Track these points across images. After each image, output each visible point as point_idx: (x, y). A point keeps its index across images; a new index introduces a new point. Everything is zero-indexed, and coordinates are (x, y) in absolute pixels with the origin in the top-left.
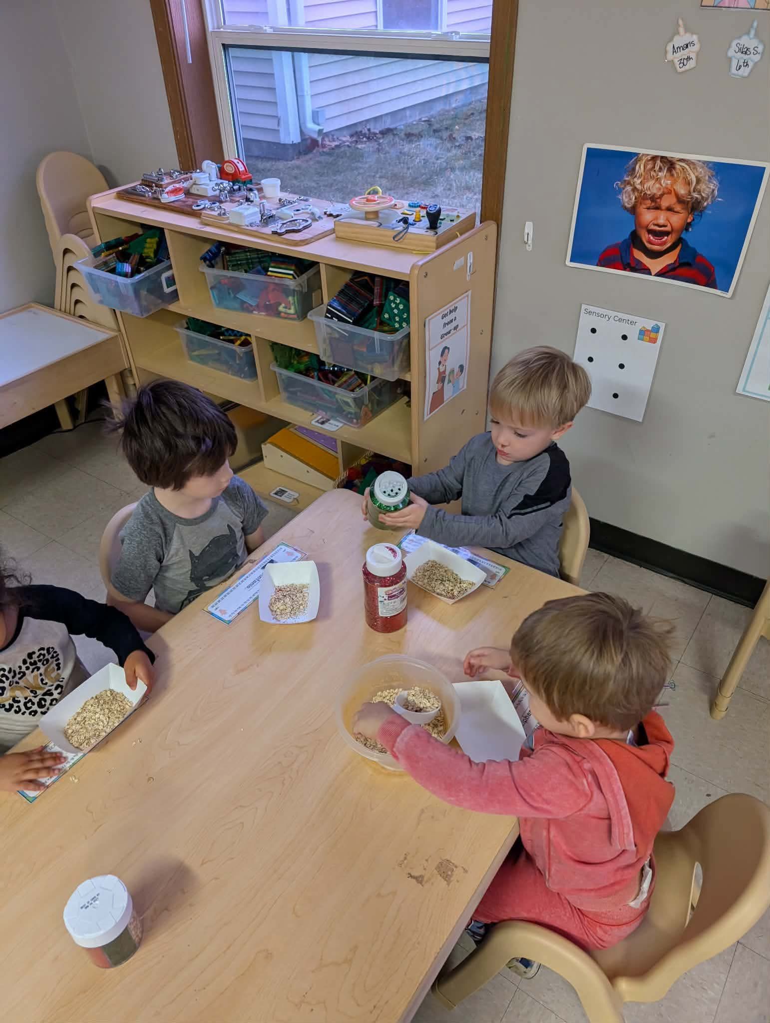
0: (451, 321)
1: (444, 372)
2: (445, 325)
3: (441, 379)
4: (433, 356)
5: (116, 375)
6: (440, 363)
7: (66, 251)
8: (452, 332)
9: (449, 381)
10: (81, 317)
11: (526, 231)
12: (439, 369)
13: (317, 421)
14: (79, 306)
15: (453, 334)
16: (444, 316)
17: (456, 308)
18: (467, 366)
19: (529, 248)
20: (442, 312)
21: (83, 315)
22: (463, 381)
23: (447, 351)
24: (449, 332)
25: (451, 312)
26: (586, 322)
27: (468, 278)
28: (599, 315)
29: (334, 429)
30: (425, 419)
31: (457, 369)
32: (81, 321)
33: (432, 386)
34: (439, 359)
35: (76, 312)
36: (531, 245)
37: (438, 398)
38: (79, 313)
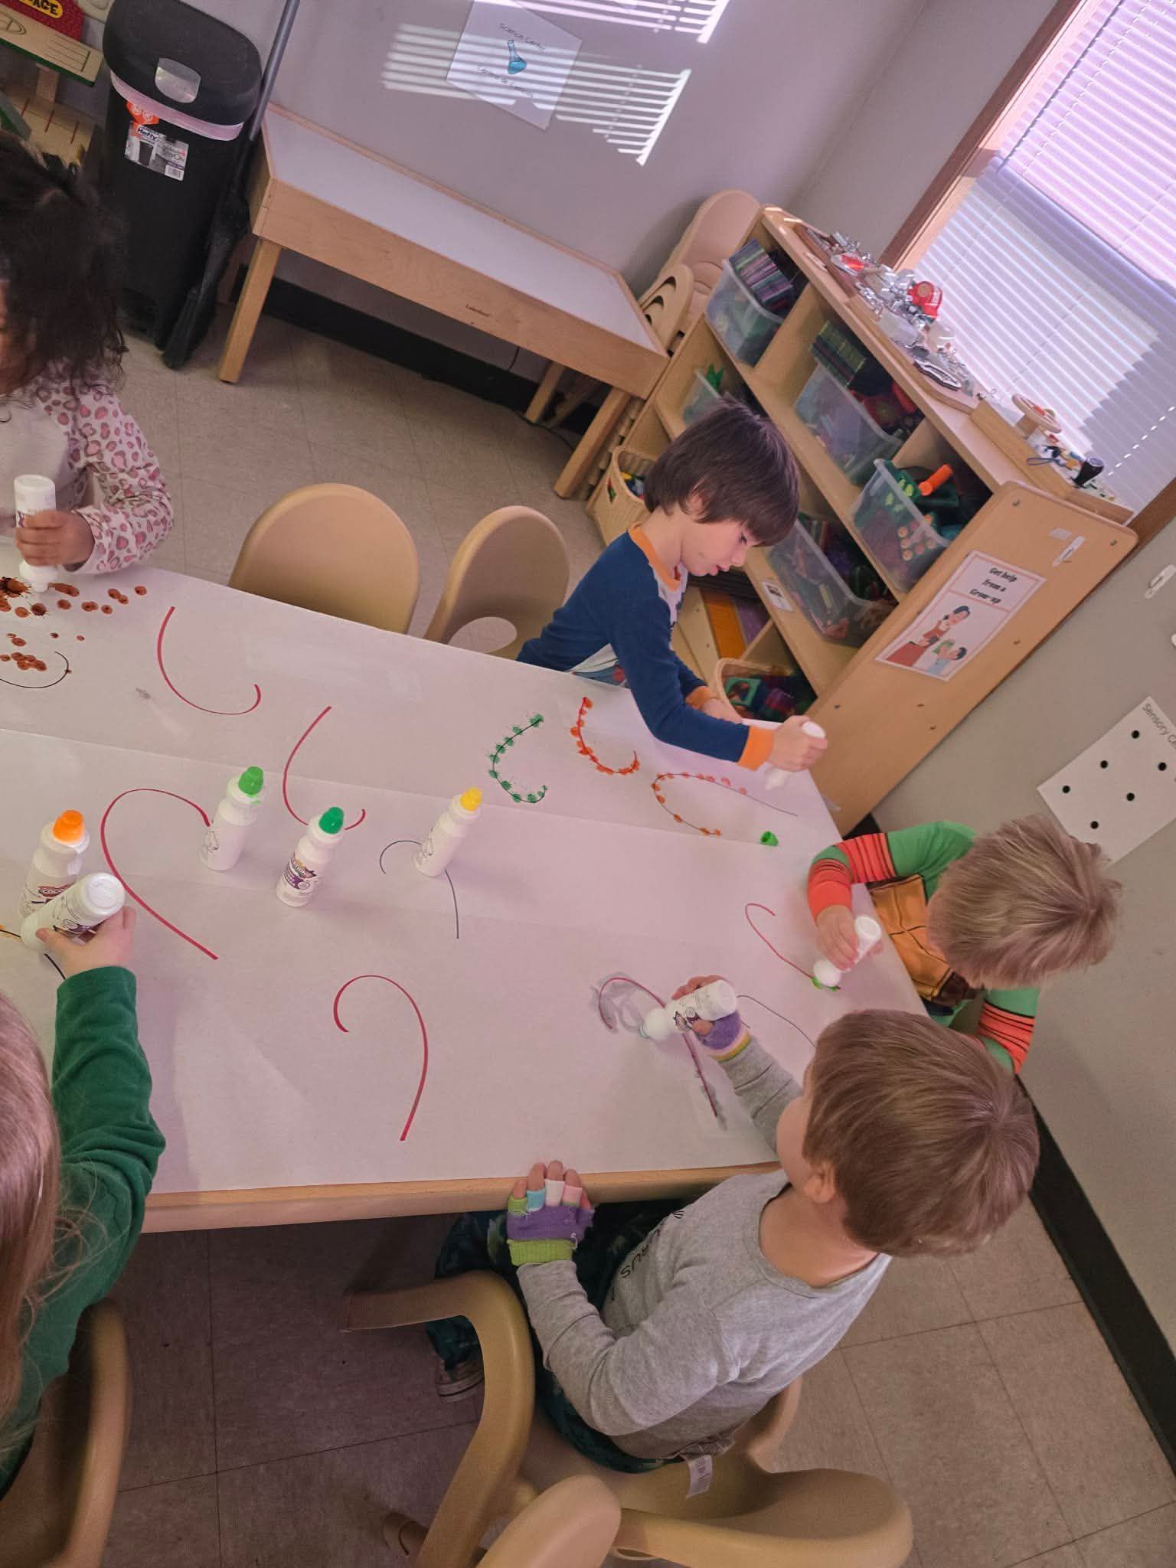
0: (997, 587)
1: (942, 633)
2: (987, 582)
3: (933, 637)
4: (945, 602)
5: (627, 394)
6: (946, 618)
7: (671, 281)
8: (988, 600)
9: (937, 651)
10: (648, 317)
11: (1162, 574)
12: (940, 622)
13: (769, 587)
14: (657, 306)
15: (985, 603)
16: (995, 572)
17: (1014, 579)
18: (971, 658)
19: (1148, 595)
20: (998, 565)
21: (652, 318)
22: (952, 668)
23: (965, 613)
24: (985, 596)
25: (1005, 576)
26: (1136, 719)
27: (1056, 564)
28: (1157, 721)
29: (779, 605)
30: (877, 659)
31: (956, 648)
32: (645, 320)
33: (915, 634)
34: (950, 611)
35: (649, 309)
36: (1153, 593)
37: (909, 654)
38: (648, 312)
